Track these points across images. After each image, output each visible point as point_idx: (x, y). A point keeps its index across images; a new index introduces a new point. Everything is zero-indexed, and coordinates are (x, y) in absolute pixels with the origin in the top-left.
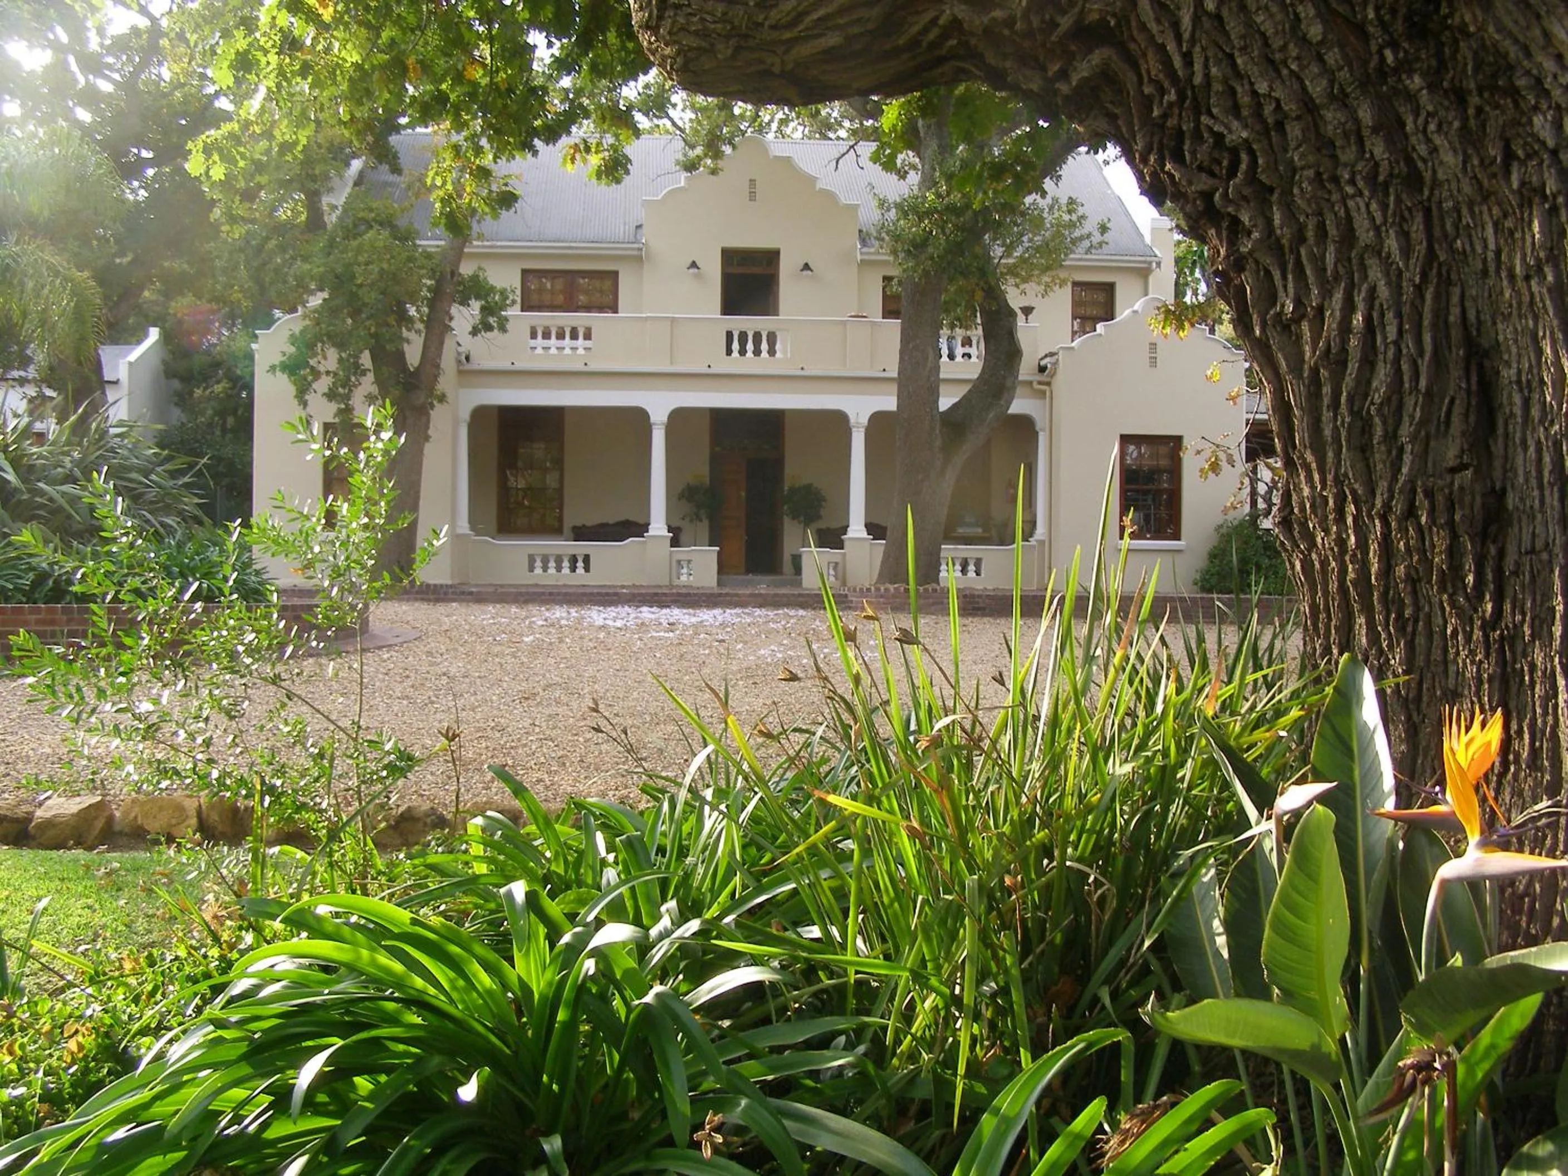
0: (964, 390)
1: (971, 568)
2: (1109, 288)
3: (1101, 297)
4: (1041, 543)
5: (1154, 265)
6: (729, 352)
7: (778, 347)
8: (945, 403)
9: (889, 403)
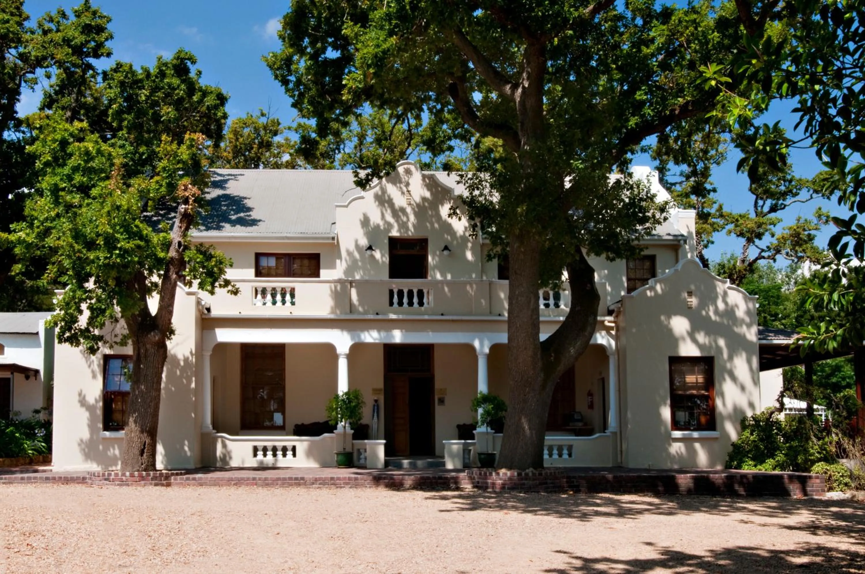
0: (554, 329)
1: (565, 452)
2: (652, 259)
3: (647, 264)
4: (614, 434)
5: (682, 242)
6: (391, 304)
7: (425, 300)
8: (543, 337)
9: (503, 338)
